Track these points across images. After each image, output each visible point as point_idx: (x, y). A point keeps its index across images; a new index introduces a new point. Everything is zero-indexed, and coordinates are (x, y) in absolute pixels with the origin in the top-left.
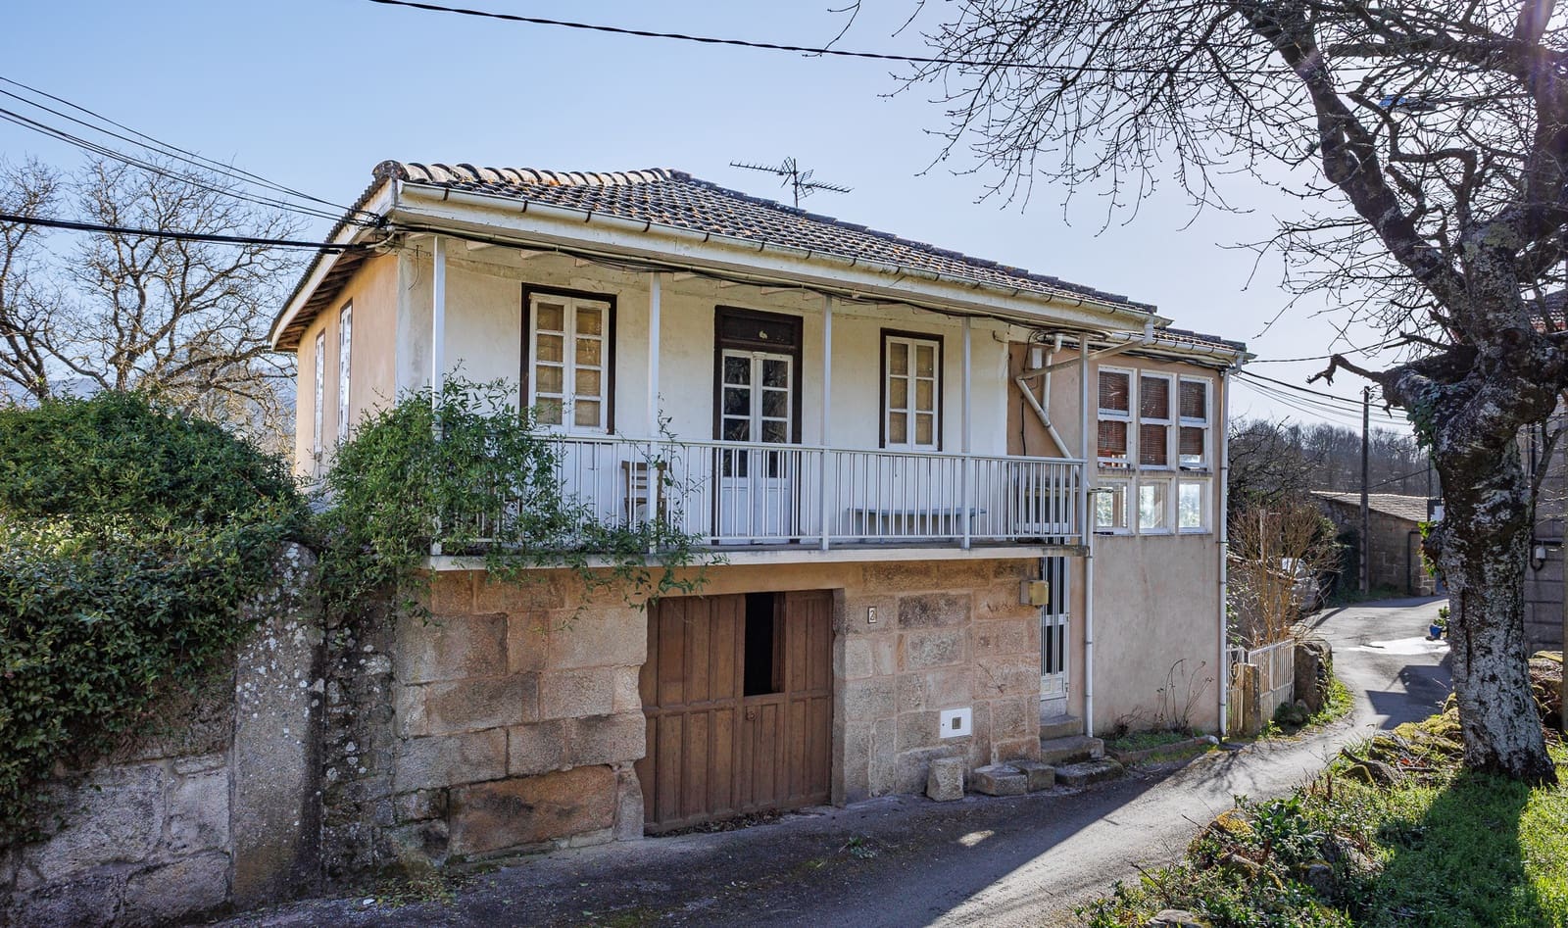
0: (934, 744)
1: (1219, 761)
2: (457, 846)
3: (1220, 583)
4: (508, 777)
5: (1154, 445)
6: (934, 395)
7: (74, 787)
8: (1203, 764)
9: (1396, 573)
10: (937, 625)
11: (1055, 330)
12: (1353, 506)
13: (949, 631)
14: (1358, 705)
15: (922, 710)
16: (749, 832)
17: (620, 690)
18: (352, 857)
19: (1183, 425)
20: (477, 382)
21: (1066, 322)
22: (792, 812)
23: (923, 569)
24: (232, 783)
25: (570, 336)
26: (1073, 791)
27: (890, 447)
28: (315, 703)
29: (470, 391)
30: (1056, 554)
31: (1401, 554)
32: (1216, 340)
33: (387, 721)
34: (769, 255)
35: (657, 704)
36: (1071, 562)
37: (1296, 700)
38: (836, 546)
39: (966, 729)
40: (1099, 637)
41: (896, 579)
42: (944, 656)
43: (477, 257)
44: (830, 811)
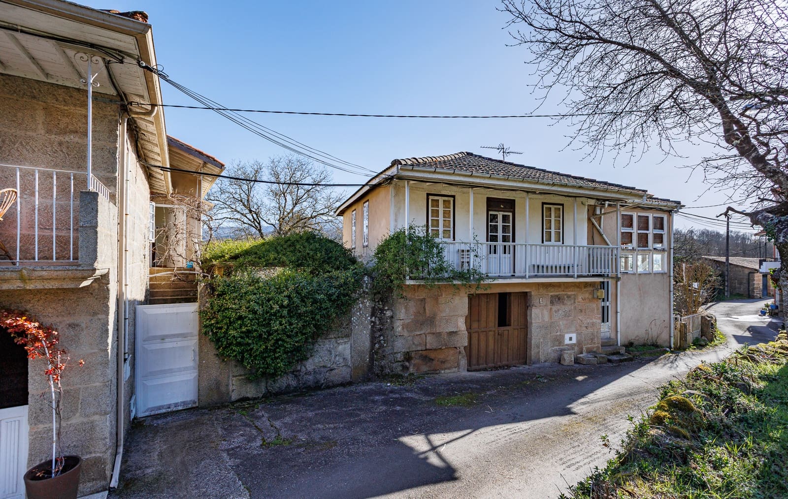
0: (563, 346)
1: (671, 357)
2: (411, 370)
3: (670, 291)
4: (426, 350)
5: (643, 240)
6: (561, 225)
7: (313, 345)
8: (665, 358)
9: (743, 289)
10: (564, 305)
11: (605, 200)
12: (722, 262)
13: (568, 307)
14: (729, 340)
15: (558, 334)
16: (501, 371)
17: (460, 324)
18: (383, 371)
19: (655, 233)
20: (418, 225)
21: (612, 197)
22: (514, 366)
23: (559, 285)
24: (351, 346)
25: (441, 209)
26: (614, 365)
27: (546, 243)
28: (372, 324)
29: (416, 228)
30: (606, 280)
31: (745, 281)
32: (668, 200)
33: (392, 330)
34: (510, 180)
35: (470, 328)
36: (611, 282)
37: (702, 336)
38: (530, 277)
39: (574, 341)
40: (622, 311)
41: (549, 288)
42: (567, 315)
43: (413, 186)
44: (527, 367)
